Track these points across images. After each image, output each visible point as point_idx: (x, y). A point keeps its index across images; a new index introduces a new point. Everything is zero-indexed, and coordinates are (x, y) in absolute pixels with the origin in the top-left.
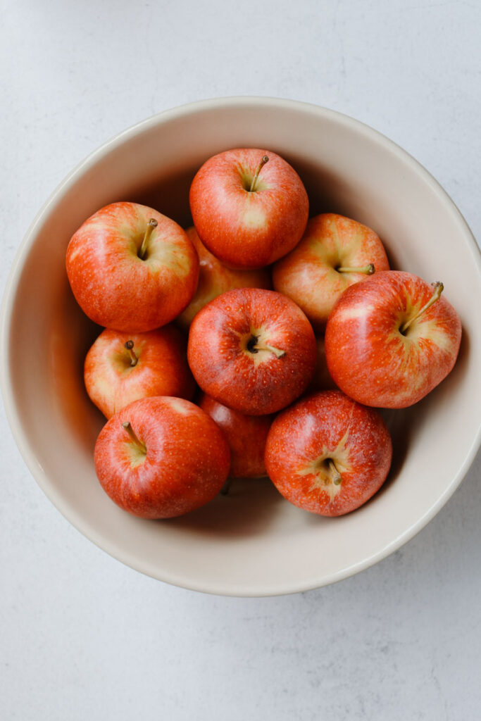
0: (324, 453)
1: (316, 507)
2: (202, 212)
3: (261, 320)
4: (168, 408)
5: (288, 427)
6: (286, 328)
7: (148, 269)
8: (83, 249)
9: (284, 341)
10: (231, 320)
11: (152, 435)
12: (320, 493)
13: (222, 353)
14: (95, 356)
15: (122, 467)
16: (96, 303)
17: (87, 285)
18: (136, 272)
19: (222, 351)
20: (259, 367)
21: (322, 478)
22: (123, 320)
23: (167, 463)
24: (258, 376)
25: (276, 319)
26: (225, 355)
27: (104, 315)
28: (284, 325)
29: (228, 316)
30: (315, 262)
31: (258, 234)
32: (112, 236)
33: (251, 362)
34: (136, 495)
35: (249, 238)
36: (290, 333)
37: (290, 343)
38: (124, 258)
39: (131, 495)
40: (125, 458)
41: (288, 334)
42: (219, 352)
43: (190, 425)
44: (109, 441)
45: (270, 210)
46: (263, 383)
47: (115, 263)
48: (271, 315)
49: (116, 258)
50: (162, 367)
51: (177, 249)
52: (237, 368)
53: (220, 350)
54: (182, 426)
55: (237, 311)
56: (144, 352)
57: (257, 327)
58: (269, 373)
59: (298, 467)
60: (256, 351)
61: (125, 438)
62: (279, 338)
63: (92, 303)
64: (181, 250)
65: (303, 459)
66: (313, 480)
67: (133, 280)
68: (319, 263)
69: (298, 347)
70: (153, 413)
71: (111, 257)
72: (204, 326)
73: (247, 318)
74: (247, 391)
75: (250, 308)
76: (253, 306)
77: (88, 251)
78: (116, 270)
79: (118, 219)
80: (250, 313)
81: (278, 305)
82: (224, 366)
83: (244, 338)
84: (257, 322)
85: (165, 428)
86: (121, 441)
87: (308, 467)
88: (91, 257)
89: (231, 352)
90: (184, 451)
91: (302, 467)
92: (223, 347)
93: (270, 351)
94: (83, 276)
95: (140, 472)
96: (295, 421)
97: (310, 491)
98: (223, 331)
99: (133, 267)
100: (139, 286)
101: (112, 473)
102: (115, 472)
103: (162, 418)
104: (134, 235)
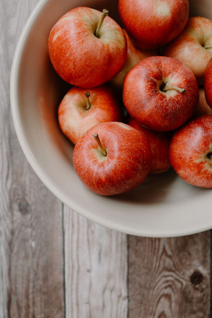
0: (210, 148)
1: (205, 182)
2: (130, 10)
3: (168, 72)
4: (118, 126)
5: (186, 136)
6: (184, 76)
7: (103, 42)
8: (62, 31)
9: (183, 83)
10: (151, 72)
11: (111, 141)
12: (208, 173)
13: (148, 92)
14: (66, 104)
15: (93, 163)
16: (71, 65)
17: (66, 54)
18: (96, 43)
19: (147, 91)
20: (170, 100)
21: (208, 164)
22: (87, 76)
23: (122, 157)
24: (169, 105)
25: (177, 71)
26: (149, 93)
27: (76, 72)
28: (182, 74)
29: (149, 70)
30: (193, 41)
31: (165, 20)
32: (79, 22)
33: (164, 97)
34: (103, 179)
35: (160, 22)
36: (186, 78)
37: (187, 84)
38: (88, 35)
39: (100, 179)
40: (94, 158)
41: (185, 79)
42: (145, 91)
43: (132, 135)
44: (83, 148)
45: (172, 5)
46: (172, 109)
47: (83, 38)
48: (174, 69)
49: (84, 35)
50: (107, 107)
51: (117, 32)
52: (157, 100)
53: (146, 90)
54: (128, 135)
55: (154, 67)
56: (95, 100)
57: (166, 77)
58: (175, 103)
59: (195, 158)
60: (165, 91)
61: (92, 146)
62: (180, 82)
63: (68, 65)
64: (120, 33)
65: (198, 153)
66: (203, 165)
67: (95, 48)
68: (195, 42)
69: (191, 86)
70: (110, 129)
71: (81, 34)
72: (135, 77)
73: (160, 71)
74: (163, 114)
75: (161, 65)
76: (163, 64)
77: (65, 32)
78: (84, 42)
79: (82, 14)
80: (161, 68)
81: (177, 63)
82: (149, 100)
83: (158, 83)
84: (166, 73)
85: (118, 137)
86: (90, 148)
87: (201, 157)
88: (68, 35)
89: (153, 91)
90: (132, 150)
91: (197, 157)
92: (147, 88)
93: (175, 89)
94: (63, 48)
95: (105, 165)
96: (191, 131)
97: (202, 172)
98: (147, 79)
99: (94, 41)
100: (98, 52)
101: (87, 167)
102: (89, 166)
103: (116, 131)
104: (92, 23)
